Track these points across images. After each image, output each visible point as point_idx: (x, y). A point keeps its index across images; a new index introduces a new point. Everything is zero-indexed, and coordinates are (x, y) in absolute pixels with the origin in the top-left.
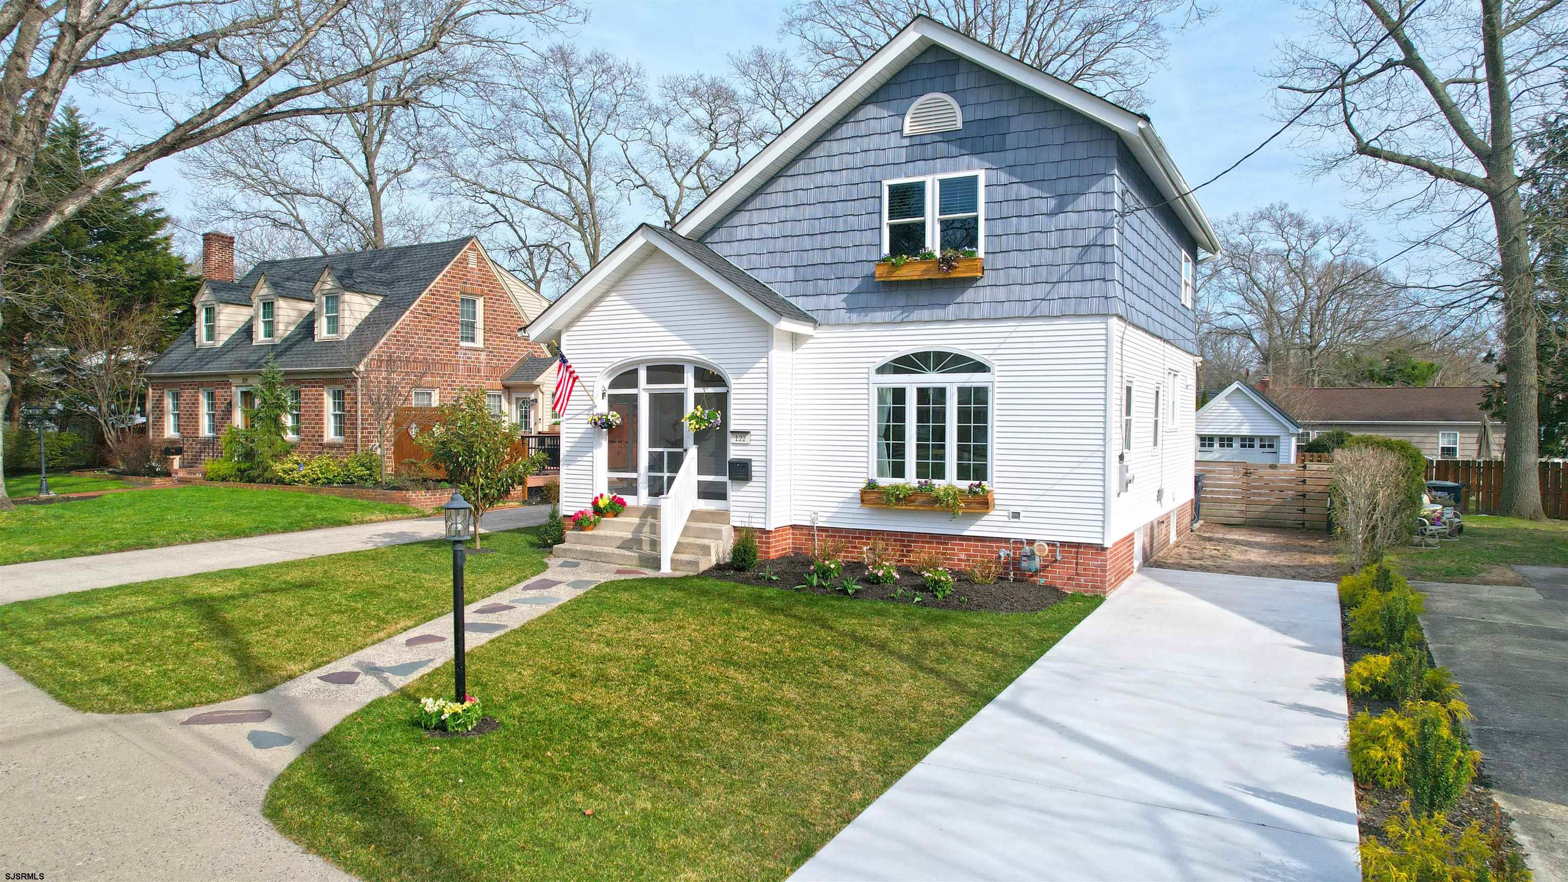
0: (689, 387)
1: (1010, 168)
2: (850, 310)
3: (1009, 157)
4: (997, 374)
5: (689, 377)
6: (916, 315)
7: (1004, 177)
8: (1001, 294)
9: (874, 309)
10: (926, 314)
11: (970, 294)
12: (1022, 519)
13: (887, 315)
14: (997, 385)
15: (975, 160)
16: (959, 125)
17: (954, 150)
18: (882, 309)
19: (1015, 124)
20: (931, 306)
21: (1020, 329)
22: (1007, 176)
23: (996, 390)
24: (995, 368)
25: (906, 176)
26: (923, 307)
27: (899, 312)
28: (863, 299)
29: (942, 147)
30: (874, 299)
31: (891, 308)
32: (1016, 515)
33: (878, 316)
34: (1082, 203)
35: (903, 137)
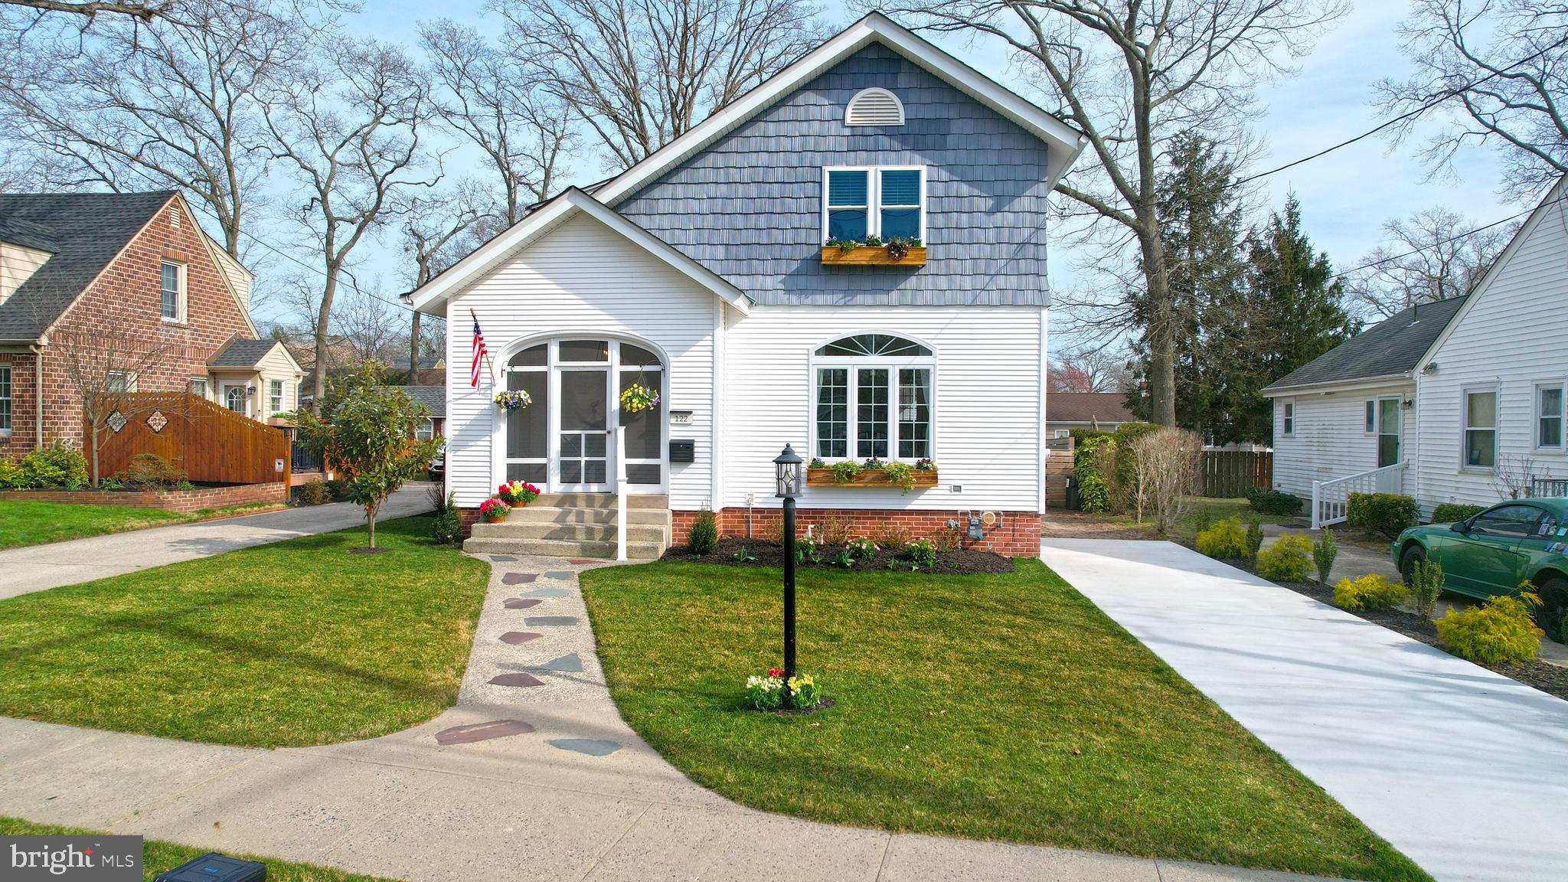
0: (614, 365)
1: (951, 167)
2: (788, 291)
3: (950, 157)
4: (938, 357)
5: (614, 354)
6: (859, 299)
7: (944, 175)
8: (943, 283)
9: (815, 291)
10: (869, 299)
11: (912, 282)
12: (963, 492)
13: (829, 298)
14: (938, 367)
15: (917, 157)
16: (902, 122)
17: (897, 145)
18: (823, 292)
19: (956, 127)
20: (874, 291)
21: (960, 316)
22: (947, 174)
23: (938, 372)
24: (936, 352)
25: (847, 165)
26: (865, 292)
27: (841, 296)
28: (802, 281)
29: (885, 142)
30: (814, 282)
31: (833, 292)
32: (958, 489)
33: (820, 299)
34: (1018, 204)
35: (844, 126)
